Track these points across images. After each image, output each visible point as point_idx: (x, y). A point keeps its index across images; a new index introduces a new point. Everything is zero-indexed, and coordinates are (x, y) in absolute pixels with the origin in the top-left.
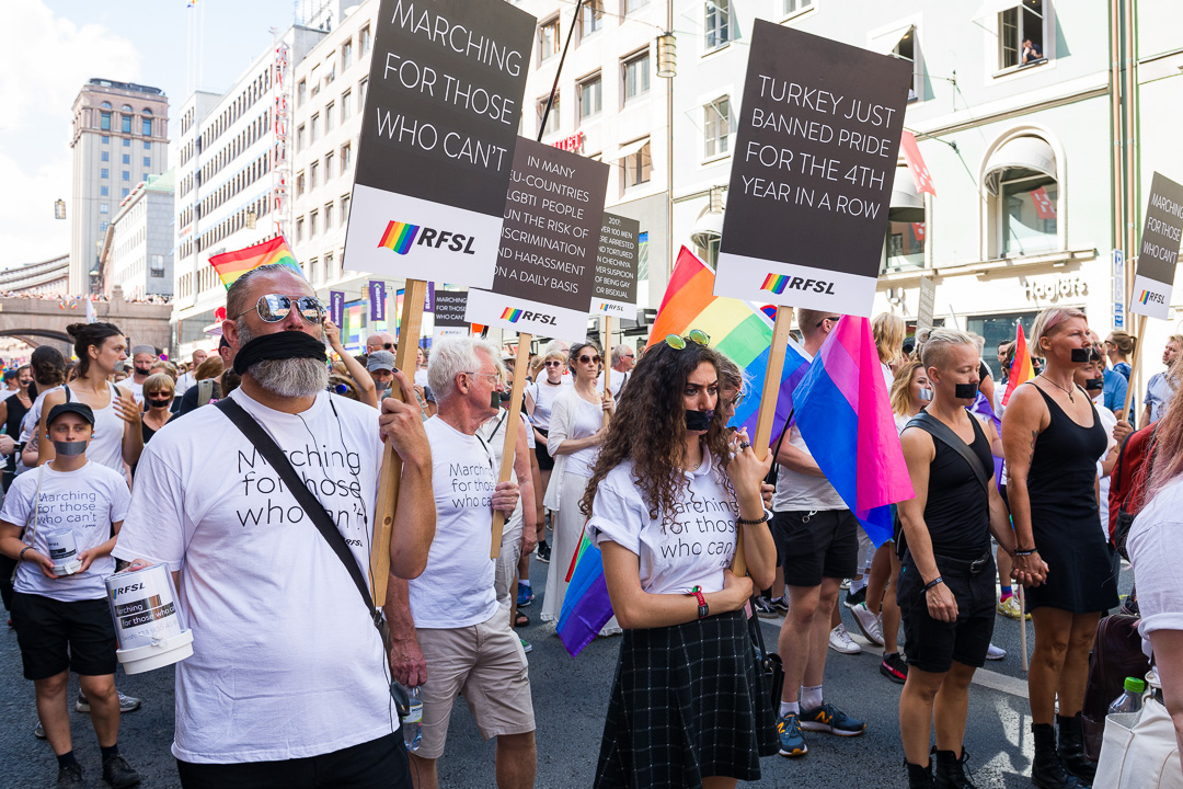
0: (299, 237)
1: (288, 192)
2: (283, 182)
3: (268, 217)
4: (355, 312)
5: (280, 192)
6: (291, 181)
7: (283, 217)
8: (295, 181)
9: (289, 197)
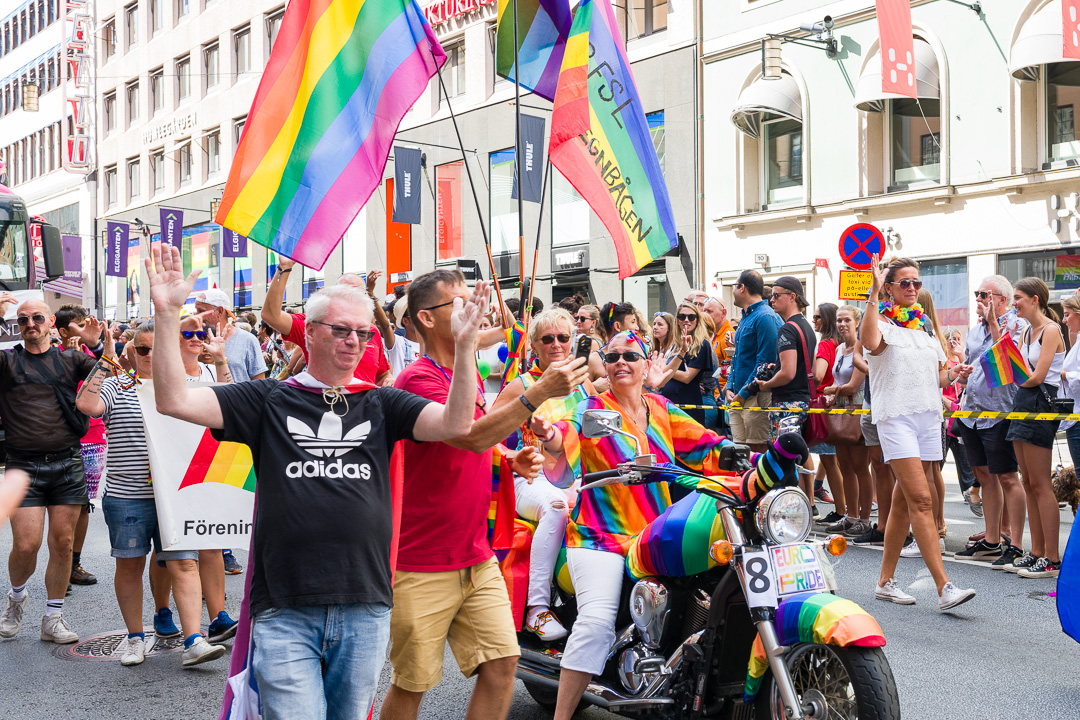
0: (109, 124)
1: (90, 51)
2: (80, 35)
3: (57, 92)
4: (200, 242)
5: (76, 51)
6: (94, 33)
7: (81, 92)
8: (100, 34)
9: (92, 61)
